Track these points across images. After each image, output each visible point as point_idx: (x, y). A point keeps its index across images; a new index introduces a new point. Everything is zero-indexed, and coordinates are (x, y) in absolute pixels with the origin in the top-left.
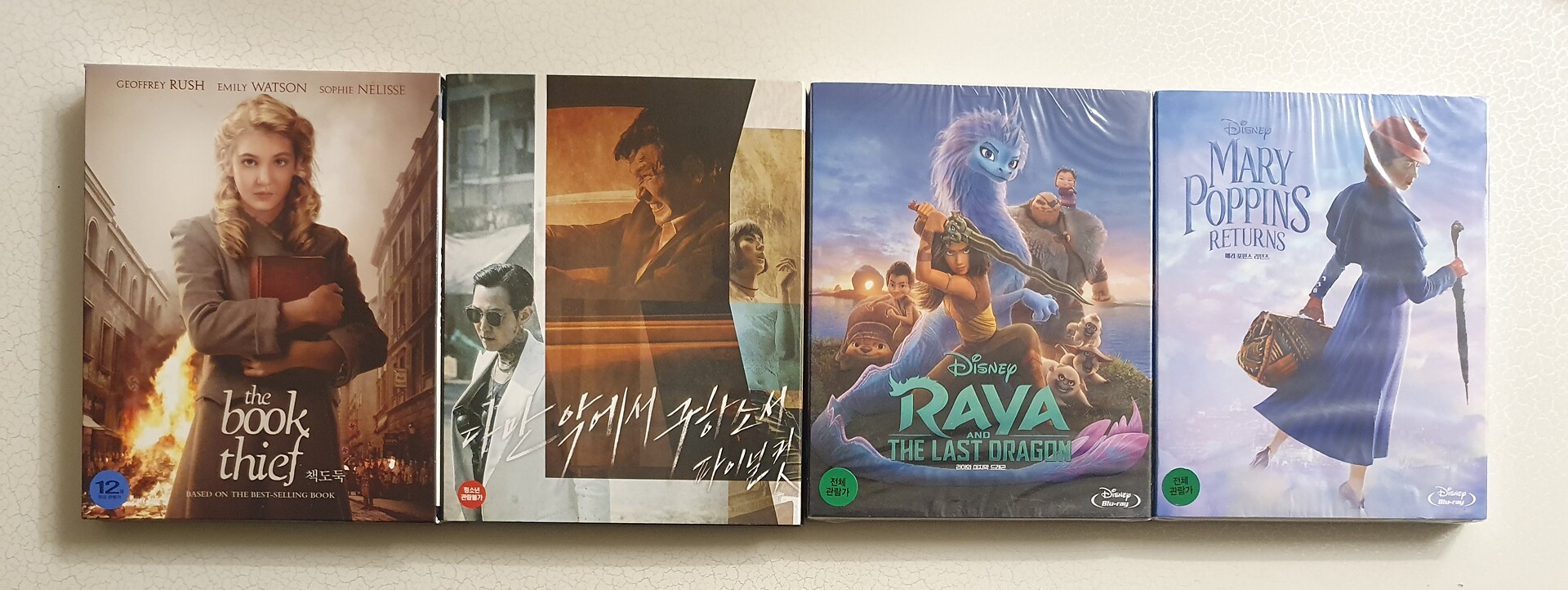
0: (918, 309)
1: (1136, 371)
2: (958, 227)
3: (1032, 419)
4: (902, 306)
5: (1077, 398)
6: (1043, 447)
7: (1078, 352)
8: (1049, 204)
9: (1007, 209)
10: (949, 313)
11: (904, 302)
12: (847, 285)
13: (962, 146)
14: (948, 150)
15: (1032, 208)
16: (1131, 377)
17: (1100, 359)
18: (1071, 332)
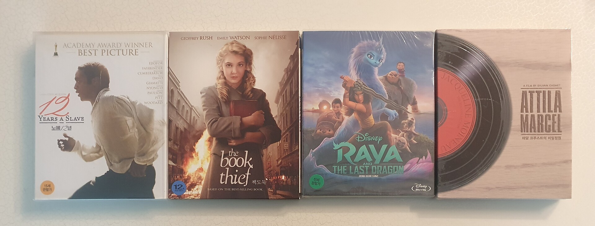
0: (344, 116)
1: (429, 139)
2: (359, 85)
3: (388, 157)
4: (338, 115)
5: (406, 149)
6: (392, 168)
7: (406, 132)
8: (394, 75)
9: (378, 78)
10: (356, 117)
11: (338, 114)
12: (317, 108)
13: (360, 54)
14: (355, 56)
15: (388, 77)
16: (427, 141)
17: (415, 134)
18: (403, 124)
